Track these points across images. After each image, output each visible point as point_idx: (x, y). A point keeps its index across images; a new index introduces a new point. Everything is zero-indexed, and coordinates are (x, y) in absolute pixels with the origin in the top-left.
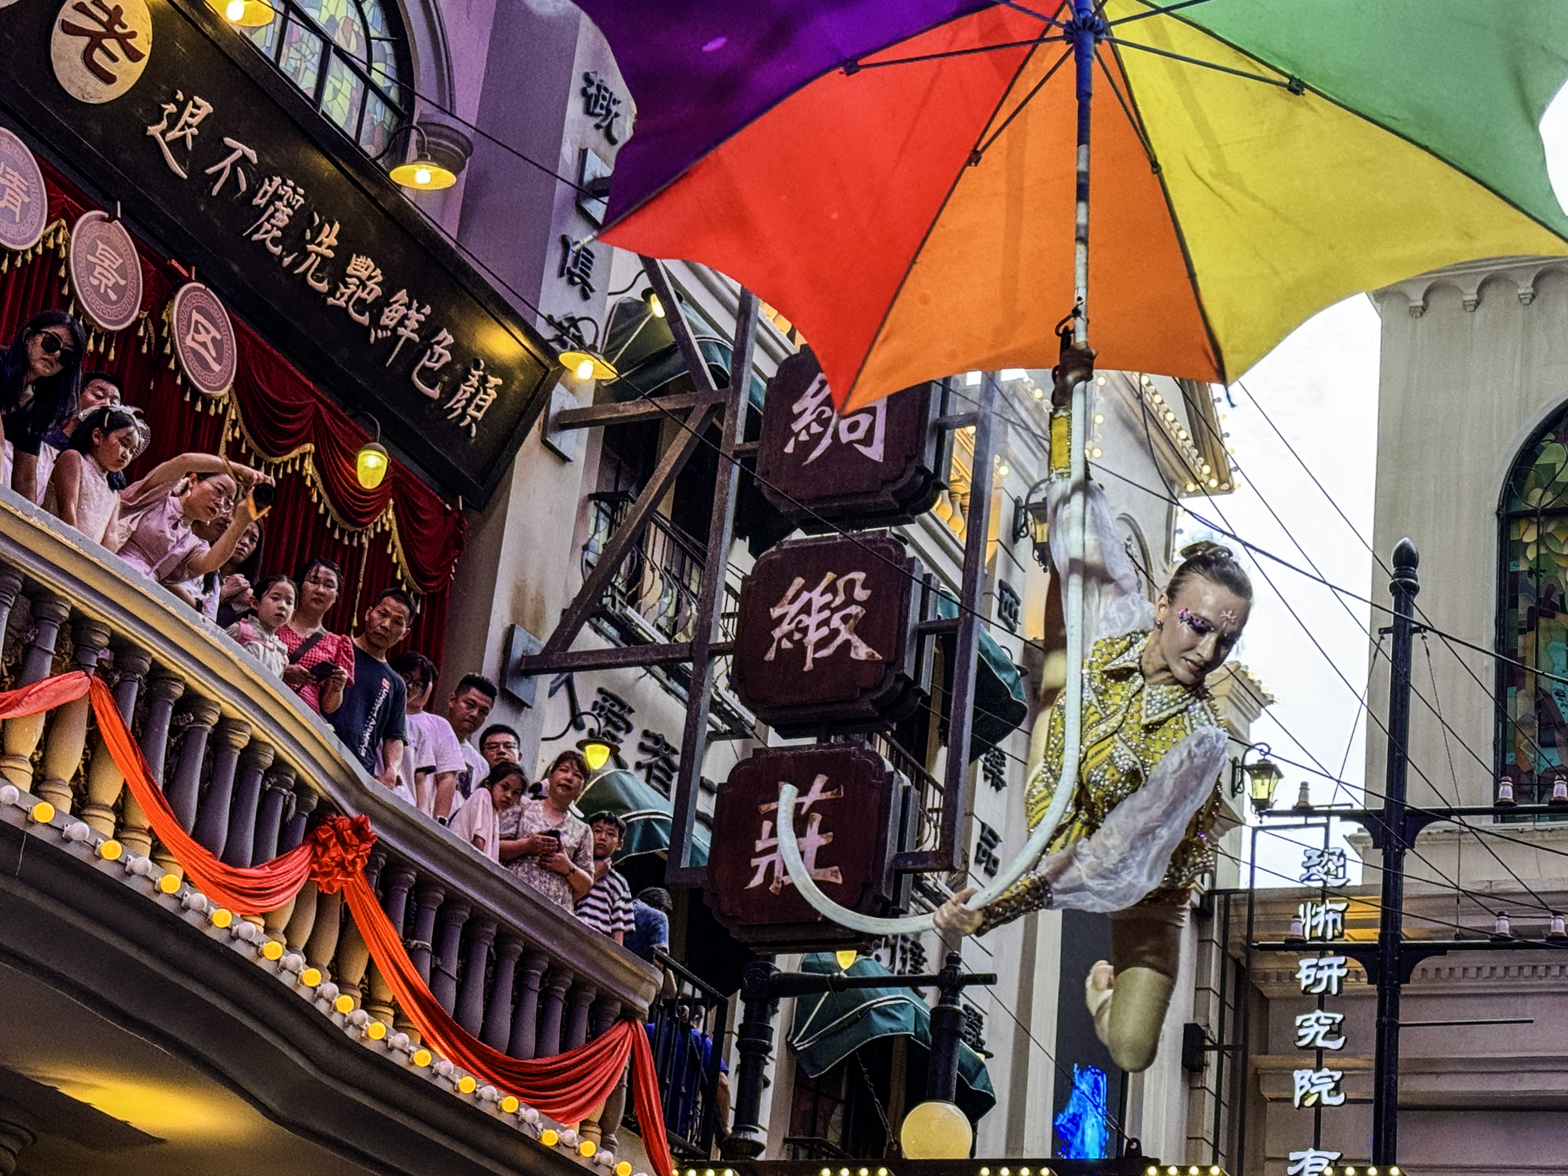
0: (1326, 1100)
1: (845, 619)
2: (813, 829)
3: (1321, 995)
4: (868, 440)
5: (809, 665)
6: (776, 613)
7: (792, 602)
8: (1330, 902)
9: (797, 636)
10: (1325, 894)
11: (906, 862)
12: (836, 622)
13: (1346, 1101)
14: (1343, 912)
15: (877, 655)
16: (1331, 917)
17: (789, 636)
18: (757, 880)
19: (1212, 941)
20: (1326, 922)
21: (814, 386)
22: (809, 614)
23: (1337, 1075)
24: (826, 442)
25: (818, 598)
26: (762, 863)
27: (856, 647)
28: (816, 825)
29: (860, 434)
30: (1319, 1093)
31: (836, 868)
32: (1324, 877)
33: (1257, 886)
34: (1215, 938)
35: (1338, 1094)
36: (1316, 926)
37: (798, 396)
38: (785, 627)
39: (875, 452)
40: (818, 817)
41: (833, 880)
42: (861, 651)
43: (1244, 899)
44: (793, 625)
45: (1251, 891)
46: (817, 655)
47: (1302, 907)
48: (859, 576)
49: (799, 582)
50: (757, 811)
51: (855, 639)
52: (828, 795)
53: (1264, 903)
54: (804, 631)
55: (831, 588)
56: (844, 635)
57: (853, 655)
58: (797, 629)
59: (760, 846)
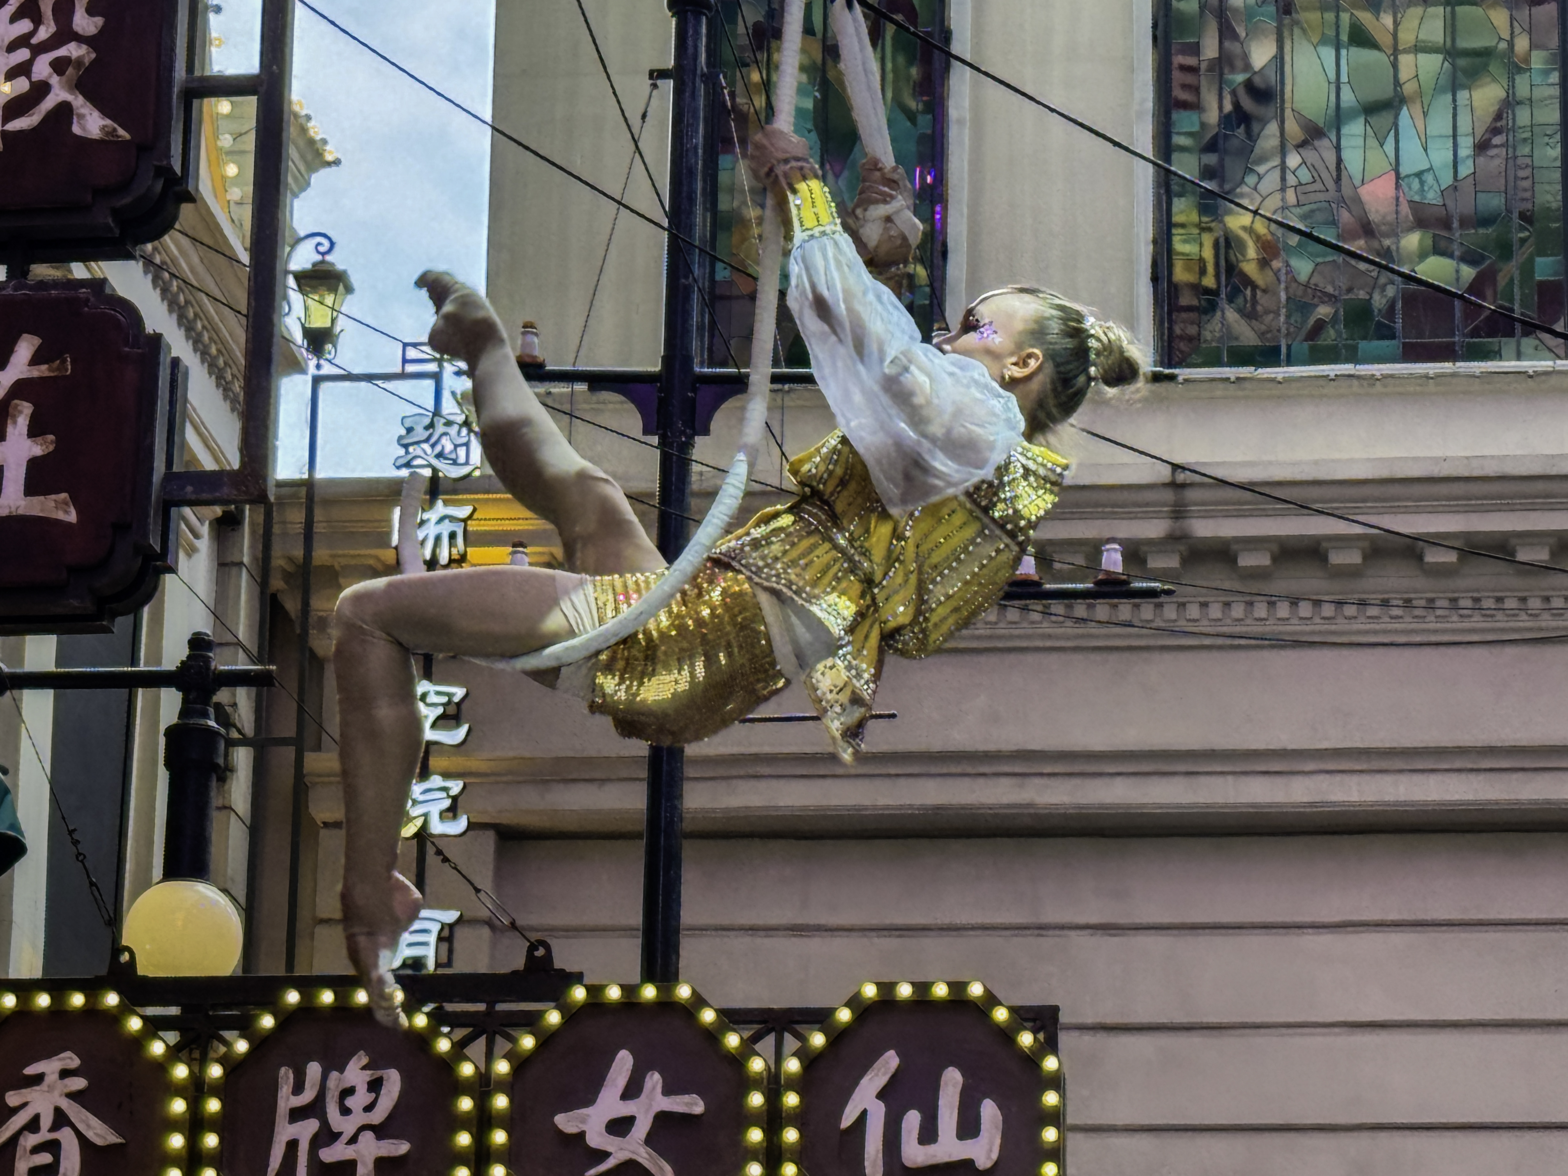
0: (437, 827)
1: (59, 66)
2: (17, 431)
8: (446, 503)
10: (435, 487)
11: (183, 488)
12: (42, 68)
13: (471, 826)
14: (465, 521)
15: (121, 132)
16: (446, 528)
19: (241, 564)
20: (438, 539)
23: (456, 787)
27: (81, 116)
28: (22, 420)
30: (426, 815)
31: (64, 495)
32: (435, 462)
33: (320, 474)
34: (246, 560)
35: (455, 817)
36: (421, 543)
40: (27, 408)
41: (61, 516)
42: (92, 124)
43: (295, 496)
45: (309, 485)
46: (9, 127)
47: (398, 509)
51: (78, 101)
52: (43, 370)
55: (28, 10)
56: (58, 94)
57: (76, 129)
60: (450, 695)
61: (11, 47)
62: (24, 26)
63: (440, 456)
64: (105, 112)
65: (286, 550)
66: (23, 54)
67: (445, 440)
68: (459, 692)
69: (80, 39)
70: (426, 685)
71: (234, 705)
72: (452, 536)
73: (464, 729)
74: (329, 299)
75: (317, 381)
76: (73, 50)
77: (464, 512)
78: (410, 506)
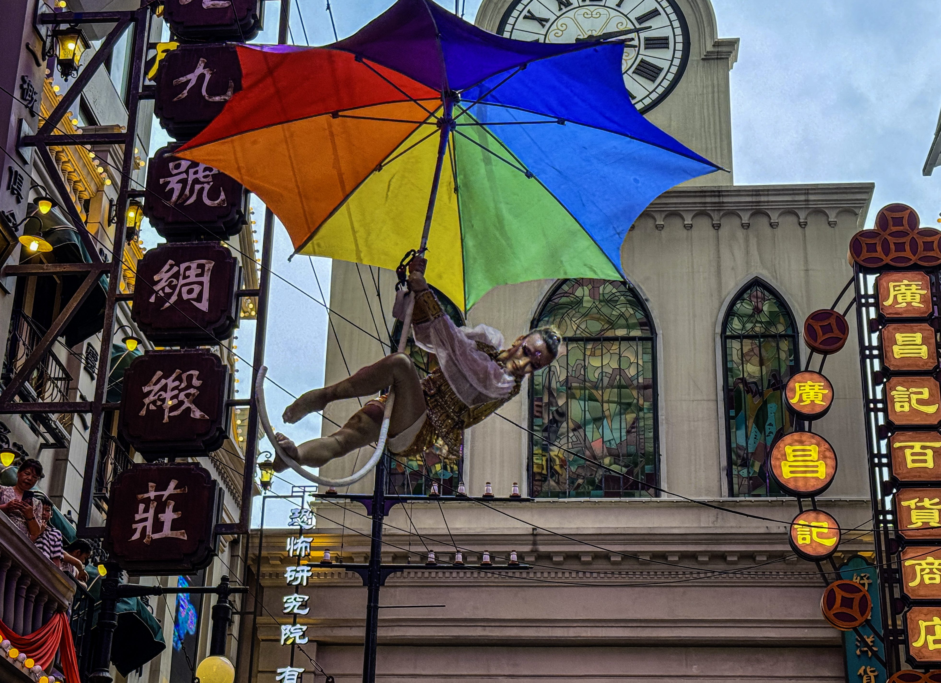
0: (298, 641)
1: (187, 396)
2: (169, 510)
3: (297, 586)
4: (199, 299)
5: (166, 419)
6: (146, 389)
7: (155, 384)
8: (304, 537)
9: (159, 403)
10: (301, 532)
11: (221, 529)
12: (182, 396)
13: (309, 641)
14: (310, 543)
15: (206, 416)
17: (154, 402)
18: (136, 536)
19: (238, 556)
20: (301, 548)
21: (167, 267)
22: (166, 392)
23: (304, 628)
24: (174, 298)
25: (171, 383)
26: (139, 527)
27: (194, 411)
28: (171, 507)
29: (194, 295)
30: (295, 637)
31: (183, 531)
32: (301, 524)
33: (265, 527)
34: (240, 555)
35: (304, 638)
36: (296, 550)
37: (157, 271)
38: (151, 398)
39: (204, 306)
40: (172, 503)
41: (182, 537)
42: (197, 414)
43: (257, 534)
44: (156, 397)
45: (261, 530)
46: (171, 414)
47: (289, 539)
48: (196, 373)
49: (159, 373)
50: (136, 498)
51: (193, 407)
52: (178, 491)
53: (267, 536)
54: (163, 400)
55: (179, 378)
56: (187, 404)
57: (192, 415)
58: (159, 399)
59: (137, 517)
60: (304, 598)
61: (173, 390)
62: (177, 383)
63: (303, 522)
64: (201, 410)
65: (253, 552)
66: (176, 392)
67: (304, 517)
68: (307, 598)
69: (194, 387)
70: (296, 595)
71: (235, 601)
72: (306, 547)
73: (308, 609)
74: (269, 472)
75: (264, 498)
76: (192, 391)
77: (310, 540)
78: (293, 538)
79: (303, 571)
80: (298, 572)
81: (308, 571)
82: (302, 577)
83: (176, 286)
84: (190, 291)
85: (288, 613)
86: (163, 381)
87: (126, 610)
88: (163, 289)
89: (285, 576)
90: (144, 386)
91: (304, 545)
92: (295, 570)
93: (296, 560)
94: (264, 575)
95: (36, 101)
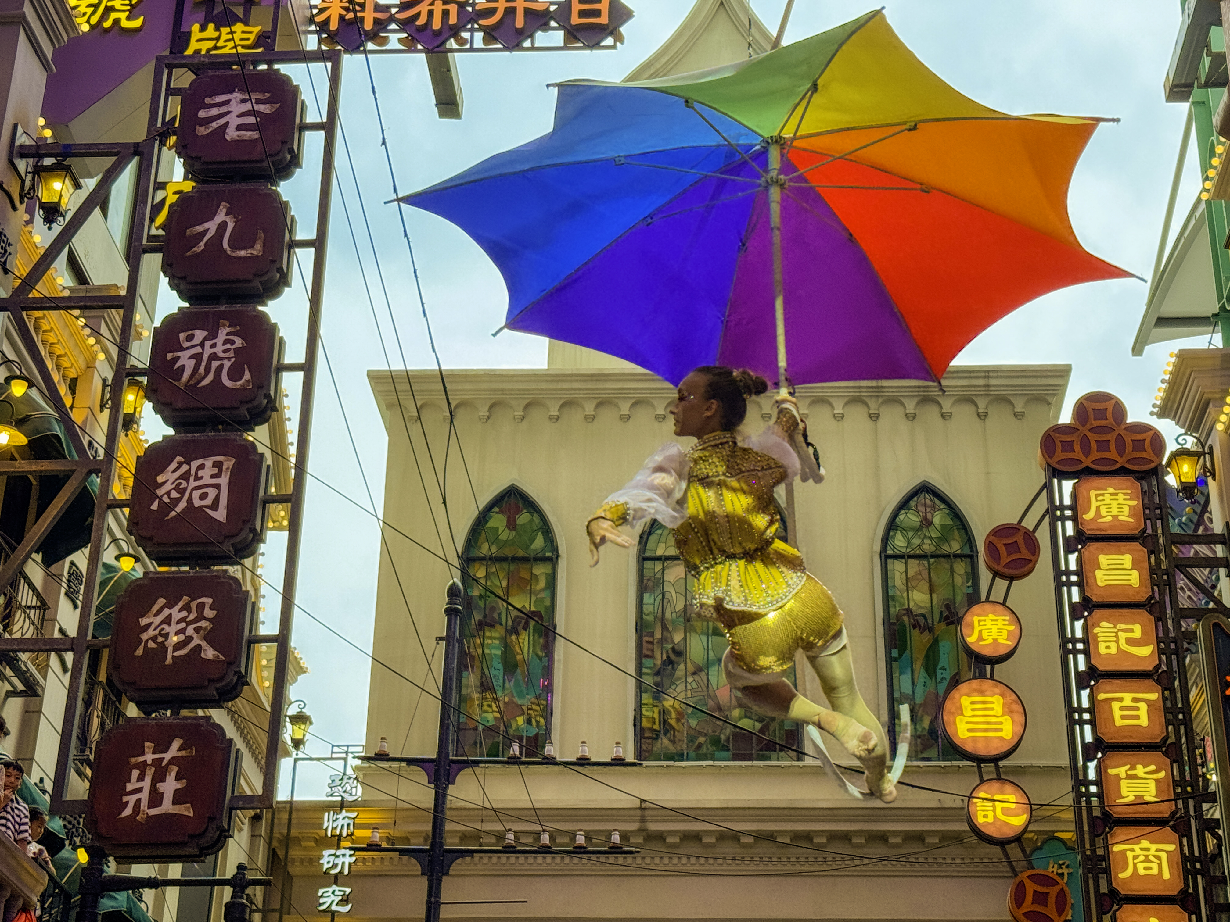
1: (197, 630)
2: (171, 778)
3: (336, 876)
4: (215, 506)
5: (169, 660)
6: (144, 622)
7: (156, 615)
8: (347, 811)
9: (160, 639)
10: (342, 805)
11: (238, 802)
12: (190, 631)
14: (354, 818)
15: (221, 656)
17: (154, 639)
18: (128, 812)
20: (342, 826)
21: (174, 465)
22: (169, 624)
25: (176, 613)
26: (132, 799)
27: (205, 650)
28: (173, 774)
29: (208, 501)
31: (189, 805)
32: (343, 794)
36: (336, 828)
37: (162, 470)
38: (151, 633)
39: (220, 515)
40: (175, 769)
41: (186, 813)
42: (209, 653)
44: (157, 632)
46: (175, 654)
48: (208, 601)
49: (162, 601)
50: (129, 763)
51: (204, 644)
52: (183, 753)
54: (166, 636)
55: (187, 608)
56: (196, 641)
57: (203, 655)
58: (161, 635)
59: (130, 787)
60: (345, 892)
61: (178, 622)
62: (184, 614)
63: (345, 792)
64: (215, 649)
65: (280, 830)
66: (183, 625)
67: (347, 785)
68: (348, 890)
69: (206, 619)
70: (334, 887)
71: (255, 894)
72: (349, 825)
73: (350, 905)
74: (303, 727)
75: (296, 760)
76: (203, 624)
77: (354, 815)
78: (332, 813)
79: (344, 855)
80: (338, 857)
81: (350, 856)
82: (343, 863)
83: (185, 489)
84: (203, 497)
85: (324, 911)
86: (166, 612)
87: (112, 907)
88: (168, 493)
89: (321, 862)
90: (142, 616)
91: (347, 821)
92: (334, 855)
93: (336, 841)
94: (293, 860)
95: (10, 254)
